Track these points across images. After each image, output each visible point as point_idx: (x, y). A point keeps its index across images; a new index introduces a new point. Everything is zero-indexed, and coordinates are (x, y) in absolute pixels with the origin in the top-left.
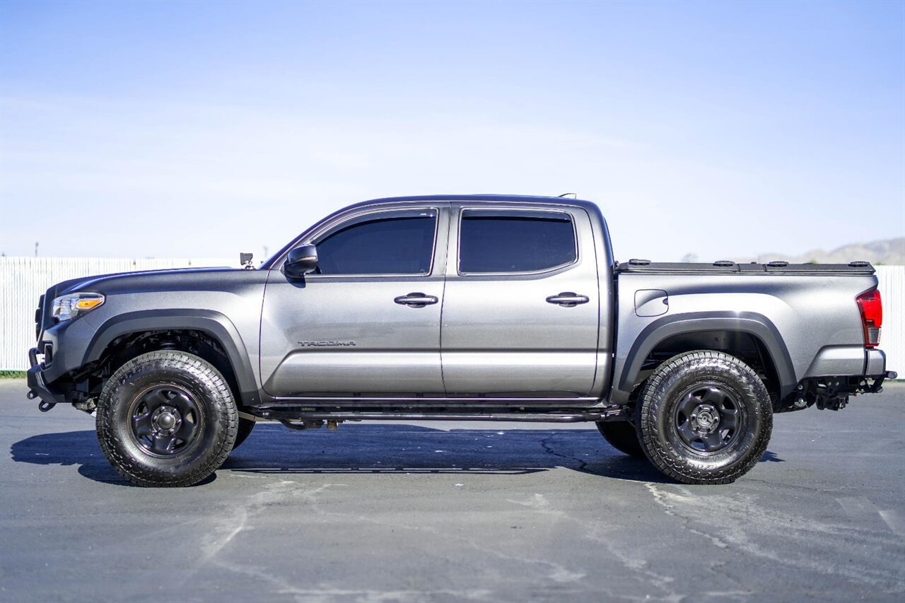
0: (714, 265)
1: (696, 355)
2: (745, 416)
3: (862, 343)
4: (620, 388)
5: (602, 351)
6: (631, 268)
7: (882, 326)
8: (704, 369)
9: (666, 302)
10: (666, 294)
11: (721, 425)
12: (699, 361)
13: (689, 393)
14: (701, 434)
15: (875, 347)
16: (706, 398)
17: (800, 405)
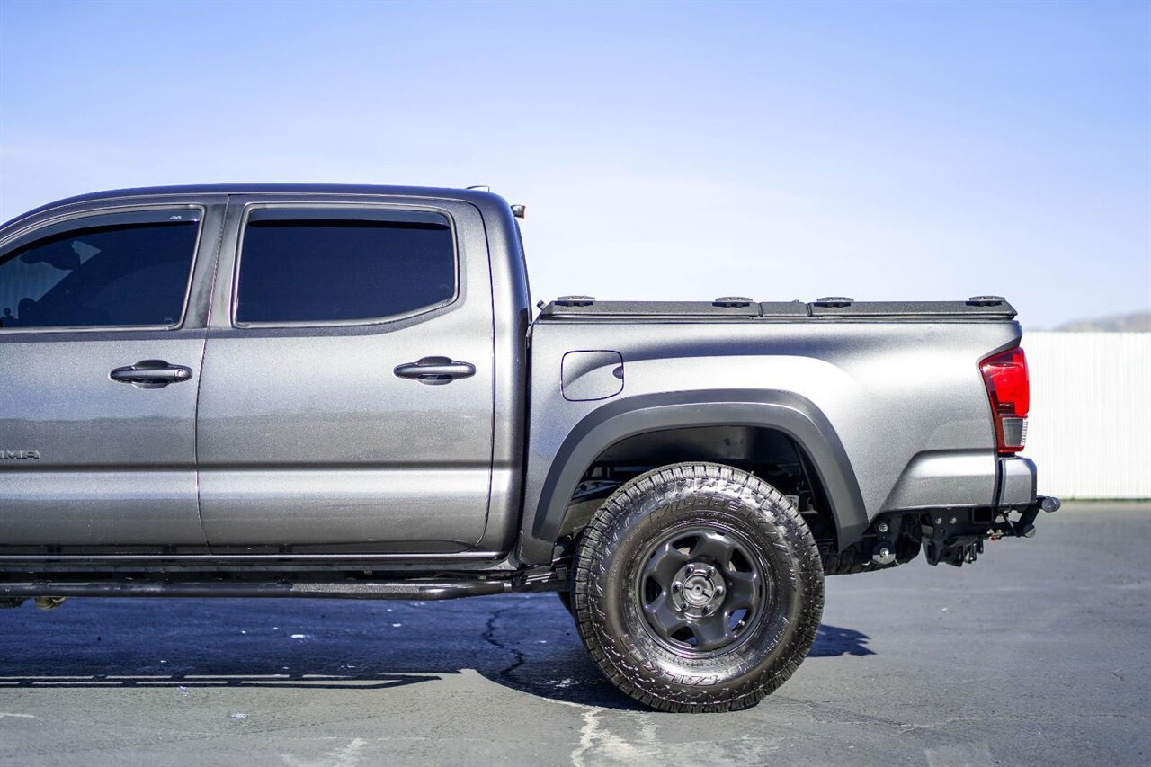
0: (715, 304)
1: (677, 472)
2: (771, 584)
3: (991, 445)
4: (535, 534)
5: (501, 465)
6: (557, 311)
7: (1029, 414)
8: (691, 497)
9: (619, 373)
10: (619, 359)
11: (728, 599)
12: (681, 483)
13: (664, 543)
14: (690, 618)
15: (1017, 454)
16: (700, 549)
17: (882, 561)
